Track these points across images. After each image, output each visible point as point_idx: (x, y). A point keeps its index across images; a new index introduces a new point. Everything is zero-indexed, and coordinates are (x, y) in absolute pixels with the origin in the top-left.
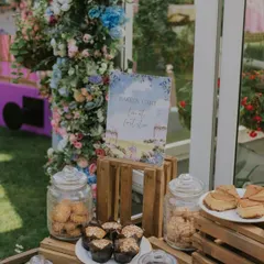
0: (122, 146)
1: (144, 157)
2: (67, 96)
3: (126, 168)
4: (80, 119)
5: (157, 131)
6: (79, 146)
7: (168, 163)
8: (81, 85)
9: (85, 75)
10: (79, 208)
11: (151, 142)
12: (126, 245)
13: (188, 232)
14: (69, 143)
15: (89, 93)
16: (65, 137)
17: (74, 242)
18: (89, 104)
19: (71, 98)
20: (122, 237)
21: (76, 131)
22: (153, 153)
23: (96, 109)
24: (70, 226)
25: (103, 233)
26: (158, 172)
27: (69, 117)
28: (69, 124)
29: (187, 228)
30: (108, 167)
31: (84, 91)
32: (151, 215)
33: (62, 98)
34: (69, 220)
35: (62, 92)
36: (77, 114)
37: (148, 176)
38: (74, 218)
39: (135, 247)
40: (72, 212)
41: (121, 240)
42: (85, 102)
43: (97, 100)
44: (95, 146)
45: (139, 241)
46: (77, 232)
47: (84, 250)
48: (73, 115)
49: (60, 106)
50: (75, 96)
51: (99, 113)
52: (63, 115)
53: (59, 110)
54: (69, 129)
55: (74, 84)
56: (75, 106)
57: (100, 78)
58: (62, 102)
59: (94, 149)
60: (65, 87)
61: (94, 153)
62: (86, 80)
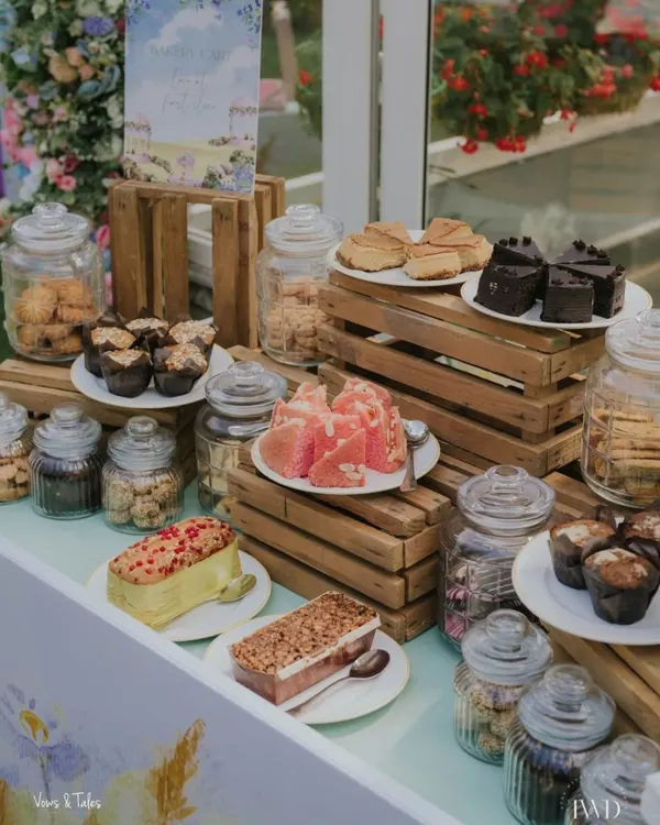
0: (162, 157)
1: (211, 176)
2: (32, 68)
3: (173, 200)
4: (68, 123)
5: (237, 117)
6: (70, 184)
7: (263, 188)
8: (65, 41)
9: (74, 15)
10: (75, 292)
11: (225, 142)
12: (179, 357)
13: (309, 327)
14: (45, 180)
15: (86, 59)
16: (36, 168)
17: (68, 365)
18: (87, 86)
19: (43, 73)
20: (171, 342)
21: (58, 153)
22: (230, 166)
23: (105, 96)
24: (57, 330)
25: (128, 339)
26: (242, 205)
27: (42, 120)
28: (43, 136)
29: (307, 318)
30: (133, 202)
31: (74, 54)
32: (233, 301)
33: (21, 73)
34: (55, 318)
35: (22, 58)
36: (61, 111)
37: (220, 214)
38: (65, 313)
39: (200, 360)
40: (59, 299)
41: (167, 349)
42: (78, 81)
43: (104, 75)
44: (107, 182)
45: (207, 350)
46: (73, 344)
47: (91, 377)
48: (50, 113)
49: (19, 95)
50: (54, 68)
51: (112, 106)
52: (28, 116)
53: (16, 105)
54: (43, 147)
55: (48, 38)
56: (55, 94)
57: (109, 23)
58: (21, 84)
59: (105, 191)
60: (26, 48)
61: (105, 201)
62: (76, 29)
